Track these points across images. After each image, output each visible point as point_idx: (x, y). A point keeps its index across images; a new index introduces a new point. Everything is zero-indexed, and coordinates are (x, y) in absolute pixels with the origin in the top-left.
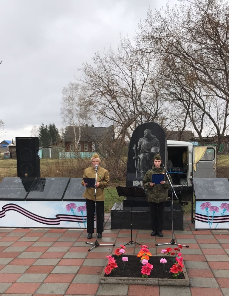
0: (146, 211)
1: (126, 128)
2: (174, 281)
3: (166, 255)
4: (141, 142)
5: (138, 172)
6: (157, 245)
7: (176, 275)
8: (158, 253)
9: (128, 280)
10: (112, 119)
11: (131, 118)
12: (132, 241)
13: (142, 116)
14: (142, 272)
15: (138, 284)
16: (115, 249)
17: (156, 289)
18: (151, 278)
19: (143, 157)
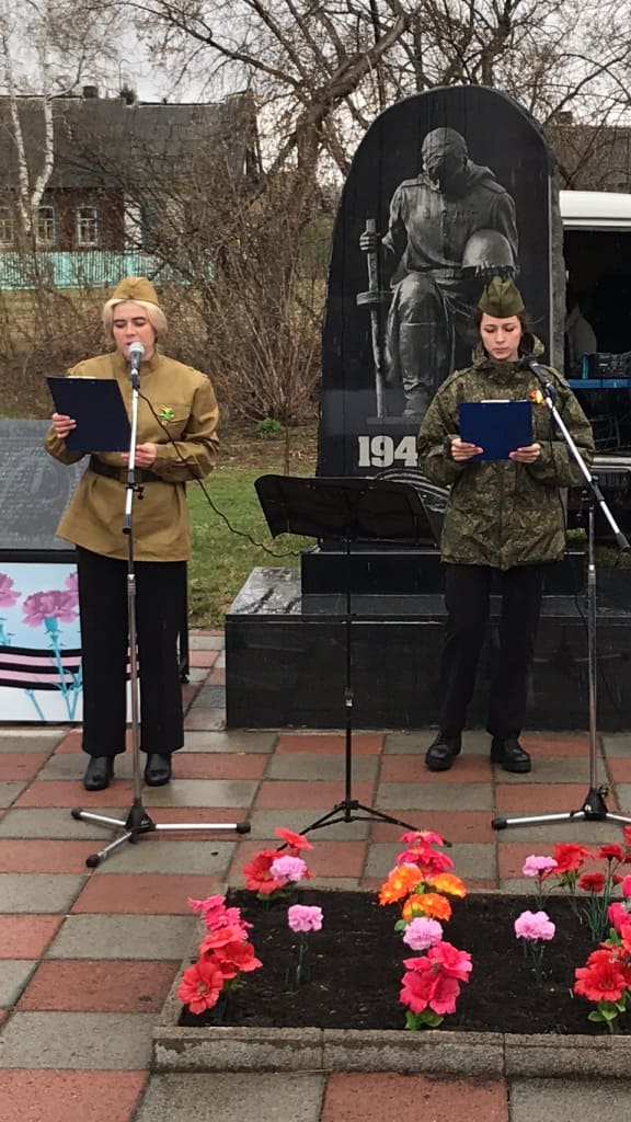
0: (434, 618)
1: (326, 112)
2: (598, 1049)
3: (552, 887)
4: (407, 207)
5: (386, 385)
6: (500, 826)
7: (609, 1010)
8: (504, 873)
9: (321, 1044)
10: (241, 55)
11: (350, 50)
12: (349, 805)
13: (423, 40)
14: (406, 995)
15: (381, 1071)
16: (252, 851)
17: (489, 1101)
18: (459, 1034)
19: (419, 292)
